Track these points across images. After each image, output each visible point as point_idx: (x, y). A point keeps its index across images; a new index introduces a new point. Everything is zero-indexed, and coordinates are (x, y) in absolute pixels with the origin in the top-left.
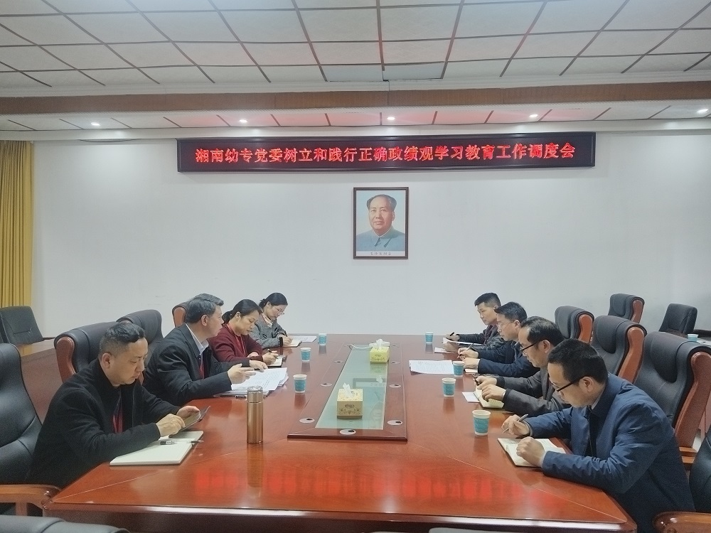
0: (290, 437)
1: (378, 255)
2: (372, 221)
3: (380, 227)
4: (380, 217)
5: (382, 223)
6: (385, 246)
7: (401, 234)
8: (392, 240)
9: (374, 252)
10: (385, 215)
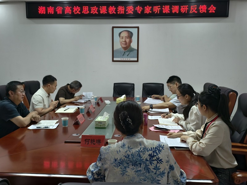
0: (66, 142)
1: (124, 60)
2: (121, 43)
3: (125, 46)
4: (125, 41)
5: (126, 44)
6: (128, 55)
7: (135, 50)
8: (131, 52)
9: (122, 58)
10: (128, 40)
